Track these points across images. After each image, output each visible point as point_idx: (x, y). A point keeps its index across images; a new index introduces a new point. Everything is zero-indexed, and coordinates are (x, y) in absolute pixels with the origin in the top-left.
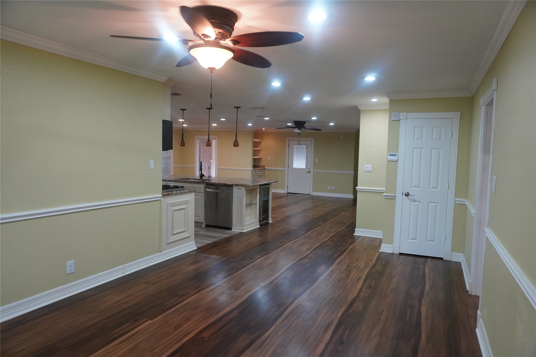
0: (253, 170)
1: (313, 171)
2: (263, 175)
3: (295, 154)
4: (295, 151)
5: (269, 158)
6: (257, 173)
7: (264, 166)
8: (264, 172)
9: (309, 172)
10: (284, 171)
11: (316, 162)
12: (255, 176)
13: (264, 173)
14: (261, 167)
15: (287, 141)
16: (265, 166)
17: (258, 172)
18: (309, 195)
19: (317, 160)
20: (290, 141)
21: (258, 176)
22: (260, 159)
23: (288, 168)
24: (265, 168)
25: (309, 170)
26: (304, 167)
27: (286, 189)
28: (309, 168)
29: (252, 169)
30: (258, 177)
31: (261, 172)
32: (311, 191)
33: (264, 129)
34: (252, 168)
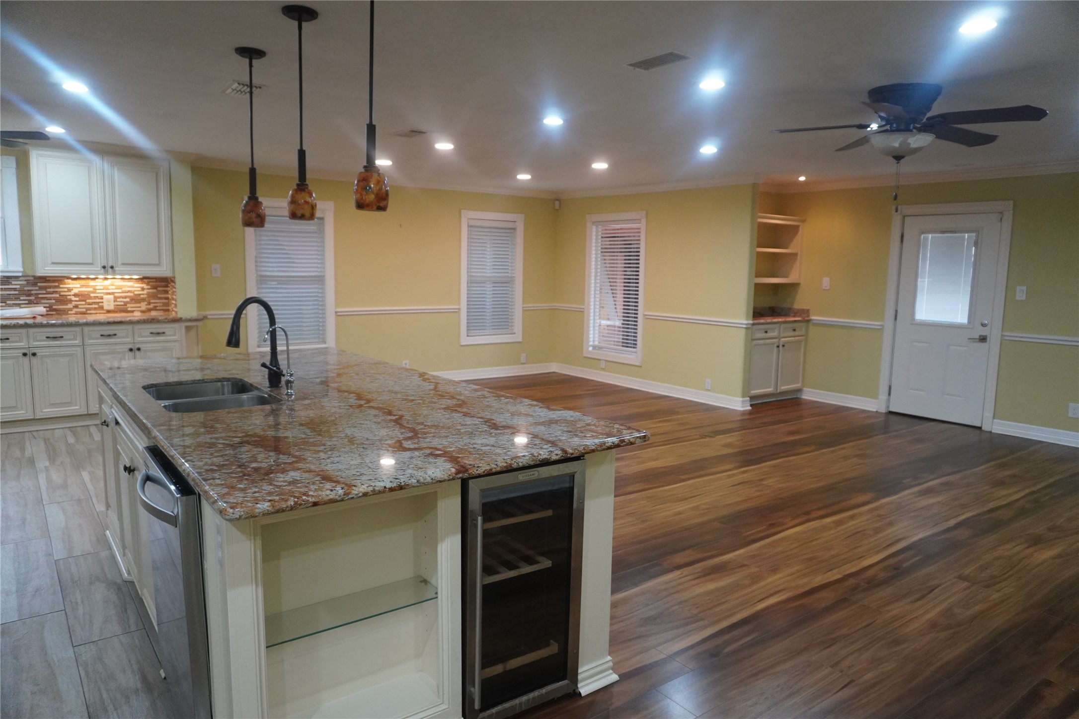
0: (753, 324)
1: (1002, 336)
2: (799, 342)
3: (926, 267)
4: (924, 259)
5: (826, 282)
6: (770, 334)
7: (806, 312)
8: (803, 332)
9: (983, 339)
10: (881, 330)
11: (1017, 298)
12: (765, 344)
13: (806, 335)
14: (796, 313)
15: (897, 220)
16: (808, 311)
17: (777, 330)
18: (977, 431)
19: (1021, 294)
20: (906, 218)
21: (778, 347)
22: (794, 286)
23: (896, 319)
24: (808, 316)
25: (983, 332)
26: (961, 317)
27: (883, 397)
28: (983, 325)
29: (746, 322)
30: (775, 349)
31: (792, 333)
32: (989, 414)
33: (802, 179)
34: (747, 319)
